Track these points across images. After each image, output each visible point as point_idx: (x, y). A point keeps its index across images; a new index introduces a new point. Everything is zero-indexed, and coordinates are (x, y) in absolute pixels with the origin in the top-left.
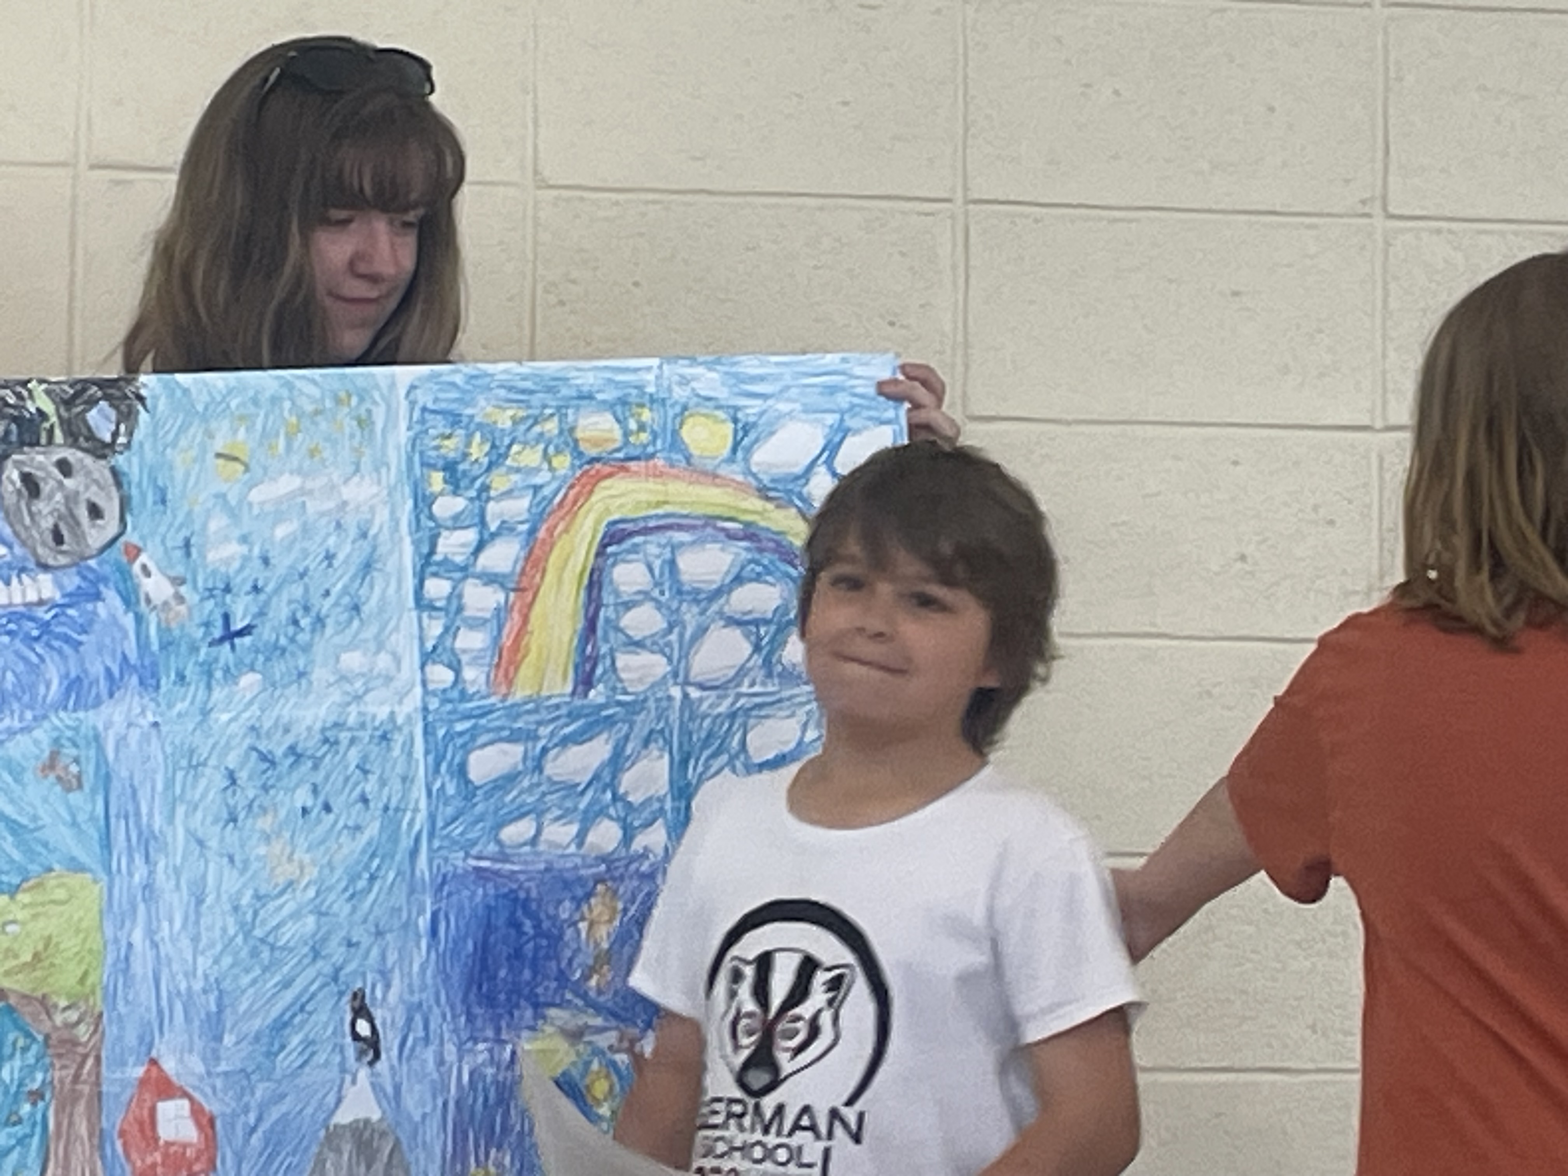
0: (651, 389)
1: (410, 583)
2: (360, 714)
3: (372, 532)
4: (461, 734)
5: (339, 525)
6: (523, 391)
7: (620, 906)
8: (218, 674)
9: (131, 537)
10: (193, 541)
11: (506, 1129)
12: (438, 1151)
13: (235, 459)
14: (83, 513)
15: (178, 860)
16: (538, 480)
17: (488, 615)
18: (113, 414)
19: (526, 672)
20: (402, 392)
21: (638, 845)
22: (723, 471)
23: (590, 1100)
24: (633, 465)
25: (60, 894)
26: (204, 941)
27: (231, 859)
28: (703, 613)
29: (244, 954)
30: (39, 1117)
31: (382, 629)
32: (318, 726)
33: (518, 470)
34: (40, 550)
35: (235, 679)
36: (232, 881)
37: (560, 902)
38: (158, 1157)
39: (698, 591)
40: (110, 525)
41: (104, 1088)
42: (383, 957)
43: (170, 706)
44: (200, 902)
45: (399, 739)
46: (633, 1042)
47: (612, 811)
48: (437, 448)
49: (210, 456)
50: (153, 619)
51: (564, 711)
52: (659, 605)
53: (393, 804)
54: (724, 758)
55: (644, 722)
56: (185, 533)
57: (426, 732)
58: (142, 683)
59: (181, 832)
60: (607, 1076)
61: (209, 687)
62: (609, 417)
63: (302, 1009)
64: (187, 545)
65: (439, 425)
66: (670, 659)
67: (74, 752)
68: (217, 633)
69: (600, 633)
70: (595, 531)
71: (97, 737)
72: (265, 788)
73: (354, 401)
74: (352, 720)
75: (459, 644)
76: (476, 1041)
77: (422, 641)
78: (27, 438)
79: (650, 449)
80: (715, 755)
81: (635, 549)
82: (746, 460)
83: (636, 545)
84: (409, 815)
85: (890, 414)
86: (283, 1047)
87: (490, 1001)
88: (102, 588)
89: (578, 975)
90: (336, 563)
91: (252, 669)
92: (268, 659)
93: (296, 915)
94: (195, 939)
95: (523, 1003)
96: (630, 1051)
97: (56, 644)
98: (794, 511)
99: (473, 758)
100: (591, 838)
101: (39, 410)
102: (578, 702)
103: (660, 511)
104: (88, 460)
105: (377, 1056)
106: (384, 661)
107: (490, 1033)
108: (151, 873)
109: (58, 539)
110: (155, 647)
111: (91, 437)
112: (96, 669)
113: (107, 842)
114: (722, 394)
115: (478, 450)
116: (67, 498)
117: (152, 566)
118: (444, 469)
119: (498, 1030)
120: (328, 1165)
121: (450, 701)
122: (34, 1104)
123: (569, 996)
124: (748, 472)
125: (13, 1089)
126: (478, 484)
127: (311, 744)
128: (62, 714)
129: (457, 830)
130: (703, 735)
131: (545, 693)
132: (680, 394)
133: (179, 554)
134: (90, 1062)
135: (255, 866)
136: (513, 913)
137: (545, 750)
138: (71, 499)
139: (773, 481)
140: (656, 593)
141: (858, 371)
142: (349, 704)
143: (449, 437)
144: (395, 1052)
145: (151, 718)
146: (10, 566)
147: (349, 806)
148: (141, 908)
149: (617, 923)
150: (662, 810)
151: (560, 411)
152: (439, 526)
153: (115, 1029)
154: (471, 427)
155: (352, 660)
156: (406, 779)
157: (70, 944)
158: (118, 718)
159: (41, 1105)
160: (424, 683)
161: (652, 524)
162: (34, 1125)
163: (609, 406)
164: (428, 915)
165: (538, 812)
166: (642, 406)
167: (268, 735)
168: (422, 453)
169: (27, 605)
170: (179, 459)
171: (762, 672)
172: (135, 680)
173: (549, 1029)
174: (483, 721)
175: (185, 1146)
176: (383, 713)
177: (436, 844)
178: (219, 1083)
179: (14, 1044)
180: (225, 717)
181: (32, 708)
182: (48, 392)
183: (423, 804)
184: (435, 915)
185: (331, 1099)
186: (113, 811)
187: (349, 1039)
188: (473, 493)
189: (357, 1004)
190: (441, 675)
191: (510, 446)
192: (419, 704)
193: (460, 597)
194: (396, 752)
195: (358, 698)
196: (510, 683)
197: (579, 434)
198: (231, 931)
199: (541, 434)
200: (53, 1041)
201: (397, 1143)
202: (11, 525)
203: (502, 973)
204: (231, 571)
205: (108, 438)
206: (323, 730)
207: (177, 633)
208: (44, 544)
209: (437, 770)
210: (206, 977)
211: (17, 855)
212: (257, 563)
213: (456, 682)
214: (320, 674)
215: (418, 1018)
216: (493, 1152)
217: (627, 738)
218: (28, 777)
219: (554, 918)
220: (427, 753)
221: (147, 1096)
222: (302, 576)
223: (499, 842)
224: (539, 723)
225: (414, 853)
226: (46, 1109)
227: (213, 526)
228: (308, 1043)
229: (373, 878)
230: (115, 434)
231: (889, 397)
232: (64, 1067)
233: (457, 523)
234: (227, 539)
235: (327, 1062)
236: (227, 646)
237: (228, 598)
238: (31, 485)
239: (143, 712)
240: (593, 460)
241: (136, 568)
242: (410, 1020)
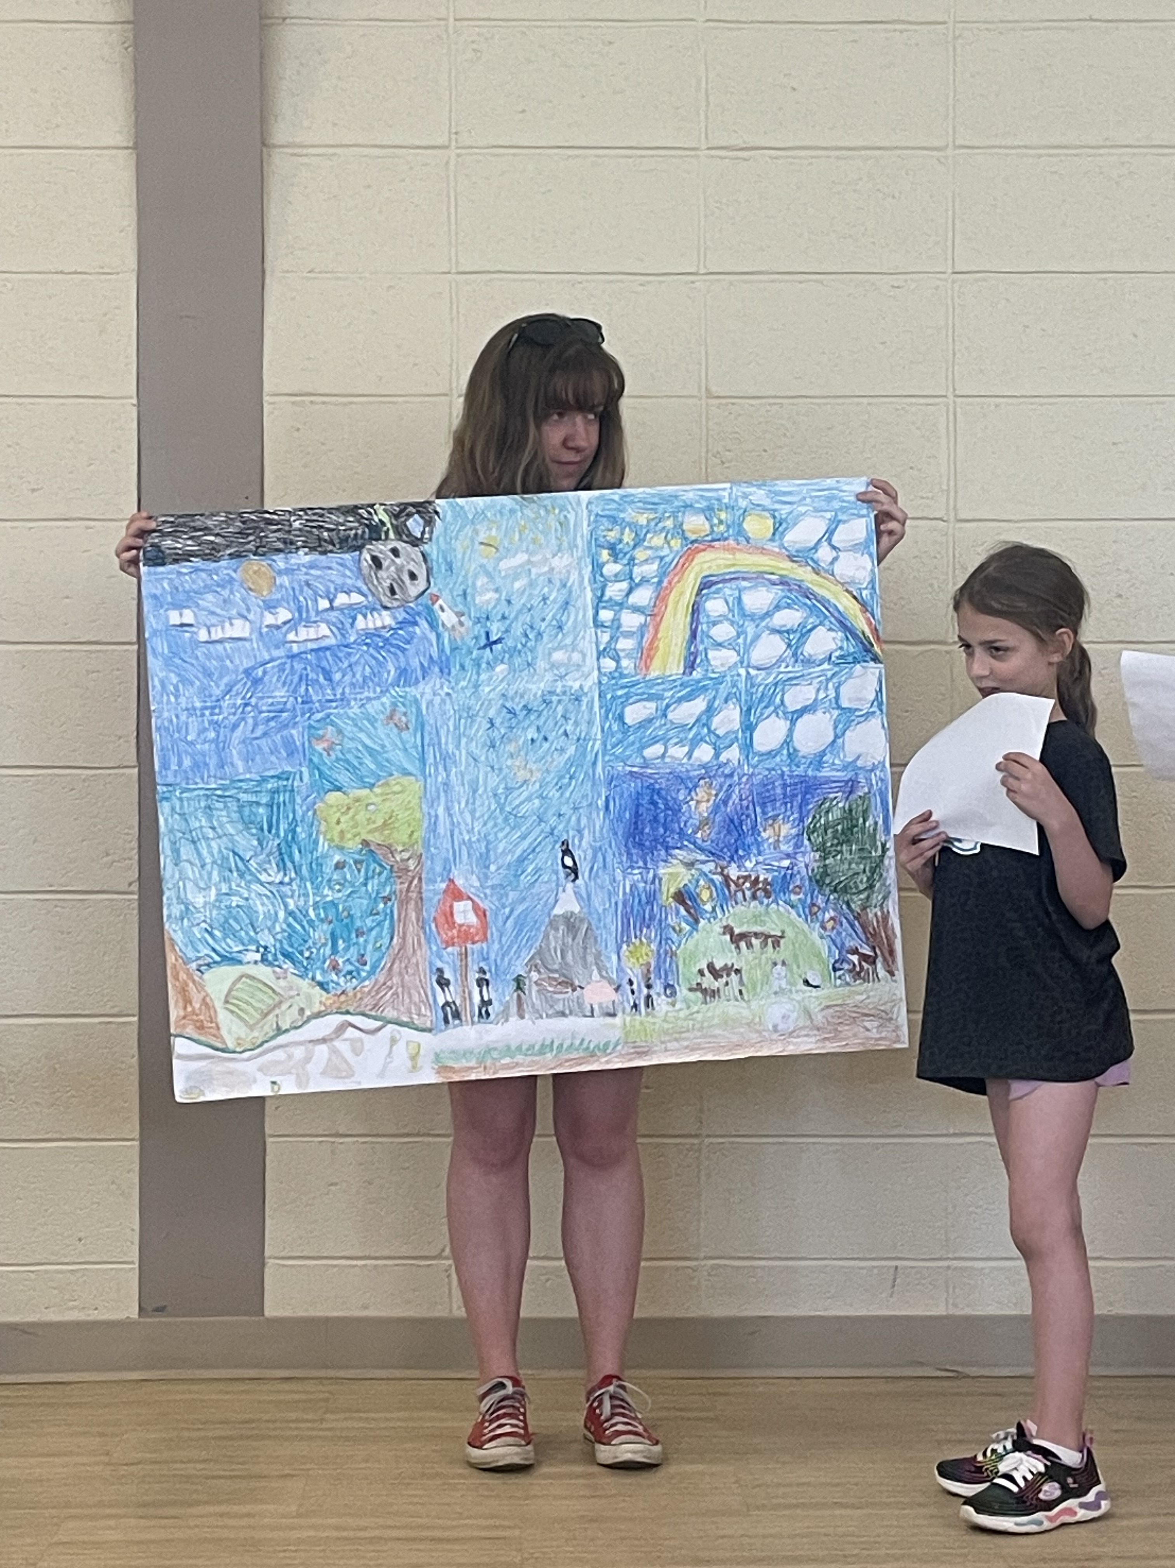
0: (726, 500)
1: (590, 613)
2: (564, 686)
3: (569, 585)
4: (620, 697)
5: (550, 581)
6: (653, 504)
7: (714, 792)
8: (484, 666)
9: (433, 590)
10: (468, 591)
11: (652, 918)
12: (613, 928)
13: (490, 545)
14: (406, 578)
15: (463, 768)
16: (662, 554)
17: (634, 629)
18: (421, 521)
19: (656, 663)
20: (584, 506)
21: (723, 758)
22: (769, 546)
23: (699, 901)
24: (716, 544)
25: (397, 788)
26: (478, 814)
27: (492, 768)
28: (757, 626)
29: (500, 821)
30: (388, 911)
31: (575, 639)
32: (539, 693)
33: (651, 548)
34: (382, 598)
35: (493, 669)
36: (493, 780)
37: (678, 791)
38: (455, 932)
39: (754, 614)
40: (421, 584)
41: (424, 895)
42: (579, 820)
43: (457, 684)
44: (475, 791)
45: (585, 700)
46: (723, 869)
47: (707, 739)
48: (605, 536)
49: (477, 543)
50: (446, 635)
51: (678, 683)
52: (732, 623)
53: (583, 736)
54: (772, 708)
55: (723, 690)
56: (463, 587)
57: (600, 696)
58: (441, 671)
59: (464, 752)
60: (709, 888)
61: (478, 674)
62: (703, 517)
63: (534, 850)
64: (465, 594)
65: (606, 523)
66: (739, 654)
67: (403, 709)
68: (483, 642)
69: (698, 639)
70: (696, 580)
71: (416, 701)
72: (511, 728)
73: (557, 511)
74: (558, 691)
75: (619, 646)
76: (633, 868)
77: (597, 645)
78: (374, 535)
79: (726, 535)
80: (766, 707)
81: (717, 592)
82: (781, 539)
83: (720, 589)
84: (591, 743)
85: (864, 512)
86: (523, 872)
87: (641, 845)
88: (417, 618)
89: (690, 832)
90: (548, 602)
91: (502, 662)
92: (511, 656)
93: (529, 799)
94: (473, 812)
95: (659, 847)
96: (722, 874)
97: (392, 650)
98: (809, 568)
99: (628, 710)
100: (696, 754)
101: (380, 520)
102: (686, 678)
103: (732, 570)
104: (409, 547)
105: (577, 877)
106: (576, 657)
107: (641, 864)
108: (448, 776)
109: (393, 592)
110: (448, 652)
111: (410, 535)
112: (415, 663)
113: (423, 760)
114: (767, 502)
115: (628, 537)
116: (397, 569)
117: (445, 607)
118: (609, 549)
119: (645, 863)
120: (551, 937)
121: (613, 678)
122: (385, 904)
123: (686, 843)
124: (782, 546)
125: (374, 896)
126: (628, 556)
127: (535, 704)
128: (397, 689)
129: (619, 751)
130: (759, 695)
131: (668, 673)
132: (743, 504)
133: (459, 599)
134: (416, 882)
135: (506, 771)
136: (652, 796)
137: (668, 706)
138: (399, 570)
139: (797, 551)
140: (730, 616)
141: (845, 488)
142: (556, 681)
143: (611, 530)
144: (587, 874)
145: (446, 690)
146: (366, 607)
147: (557, 738)
148: (442, 794)
149: (711, 802)
150: (736, 738)
151: (674, 515)
152: (606, 580)
153: (429, 862)
154: (624, 525)
155: (558, 656)
156: (590, 723)
157: (402, 815)
158: (428, 690)
159: (389, 904)
160: (599, 669)
161: (727, 577)
162: (386, 914)
163: (703, 511)
164: (604, 798)
165: (665, 740)
166: (720, 510)
167: (512, 699)
168: (596, 540)
169: (376, 629)
170: (458, 545)
171: (793, 660)
172: (437, 669)
173: (675, 862)
174: (632, 690)
175: (469, 927)
176: (576, 685)
177: (607, 758)
178: (488, 891)
179: (374, 871)
180: (487, 689)
181: (379, 686)
182: (385, 510)
183: (599, 736)
184: (607, 798)
185: (551, 901)
186: (426, 741)
187: (560, 867)
188: (625, 561)
189: (564, 848)
190: (609, 664)
191: (645, 535)
192: (596, 681)
193: (619, 620)
194: (584, 707)
195: (562, 677)
196: (647, 668)
197: (685, 527)
198: (493, 808)
199: (664, 528)
200: (395, 869)
201: (590, 924)
202: (366, 584)
203: (647, 830)
204: (490, 608)
205: (419, 536)
206: (543, 695)
207: (459, 643)
208: (385, 594)
209: (607, 717)
210: (479, 833)
211: (373, 767)
212: (505, 603)
213: (617, 668)
214: (541, 664)
215: (600, 855)
216: (645, 930)
217: (715, 698)
218: (378, 724)
219: (675, 800)
220: (601, 707)
221: (449, 899)
222: (530, 610)
223: (644, 757)
224: (664, 690)
225: (594, 763)
226: (393, 905)
227: (479, 583)
228: (537, 870)
229: (571, 778)
230: (423, 533)
231: (863, 501)
232: (402, 883)
233: (617, 578)
234: (488, 590)
235: (549, 880)
236: (488, 649)
237: (488, 624)
238: (377, 562)
239: (442, 687)
240: (693, 542)
241: (436, 607)
242: (595, 856)
